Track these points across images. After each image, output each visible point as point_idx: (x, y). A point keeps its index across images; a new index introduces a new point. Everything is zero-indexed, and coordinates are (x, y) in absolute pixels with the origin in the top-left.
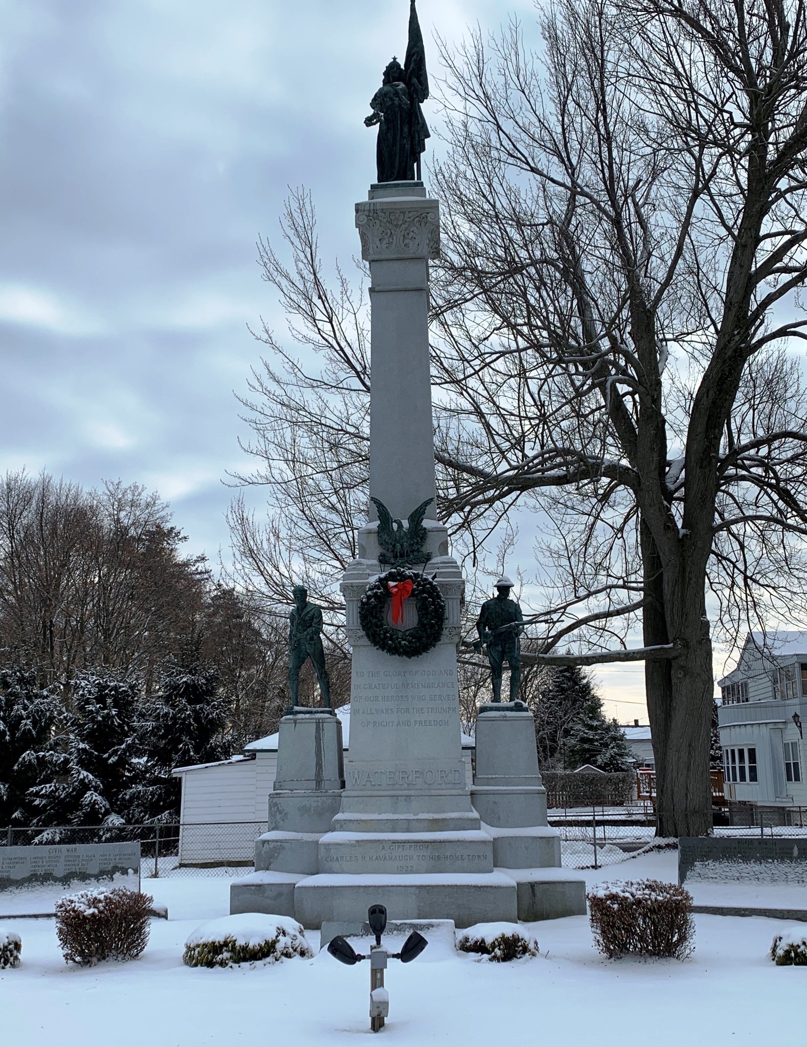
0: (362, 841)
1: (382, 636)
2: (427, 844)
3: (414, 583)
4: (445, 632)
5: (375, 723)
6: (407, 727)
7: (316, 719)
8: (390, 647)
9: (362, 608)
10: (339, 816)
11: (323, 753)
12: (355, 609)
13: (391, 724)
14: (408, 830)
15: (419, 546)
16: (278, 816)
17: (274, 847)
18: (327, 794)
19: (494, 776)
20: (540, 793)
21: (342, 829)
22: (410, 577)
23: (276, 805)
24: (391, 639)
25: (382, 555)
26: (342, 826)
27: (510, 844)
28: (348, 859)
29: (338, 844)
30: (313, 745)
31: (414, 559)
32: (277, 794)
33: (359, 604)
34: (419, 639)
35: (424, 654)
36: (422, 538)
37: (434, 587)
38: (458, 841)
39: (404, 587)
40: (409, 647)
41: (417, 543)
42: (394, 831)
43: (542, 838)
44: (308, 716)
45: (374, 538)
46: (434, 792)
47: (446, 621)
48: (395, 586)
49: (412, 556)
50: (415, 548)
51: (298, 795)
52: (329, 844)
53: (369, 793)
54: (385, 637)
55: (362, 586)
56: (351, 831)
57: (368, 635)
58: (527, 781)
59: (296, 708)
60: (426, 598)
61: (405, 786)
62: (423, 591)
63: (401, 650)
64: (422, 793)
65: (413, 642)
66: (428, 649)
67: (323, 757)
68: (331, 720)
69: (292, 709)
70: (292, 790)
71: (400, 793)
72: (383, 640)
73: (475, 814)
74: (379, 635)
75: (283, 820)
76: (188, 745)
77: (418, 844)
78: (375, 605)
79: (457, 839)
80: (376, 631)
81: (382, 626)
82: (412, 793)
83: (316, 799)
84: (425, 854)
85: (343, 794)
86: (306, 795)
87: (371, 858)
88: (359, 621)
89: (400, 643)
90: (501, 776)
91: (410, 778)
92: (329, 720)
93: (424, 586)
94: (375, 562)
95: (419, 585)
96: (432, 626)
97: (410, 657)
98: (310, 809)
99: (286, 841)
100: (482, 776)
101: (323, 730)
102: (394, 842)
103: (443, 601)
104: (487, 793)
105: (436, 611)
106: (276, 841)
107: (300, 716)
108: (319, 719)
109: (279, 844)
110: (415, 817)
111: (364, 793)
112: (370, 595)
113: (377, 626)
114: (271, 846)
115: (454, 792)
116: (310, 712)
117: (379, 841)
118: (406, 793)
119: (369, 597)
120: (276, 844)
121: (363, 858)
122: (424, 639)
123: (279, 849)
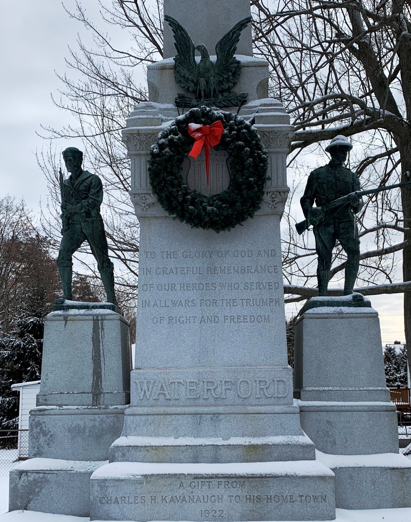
0: (152, 475)
1: (180, 199)
2: (242, 480)
3: (225, 127)
4: (267, 198)
5: (170, 319)
6: (213, 324)
7: (93, 315)
8: (191, 214)
9: (152, 163)
10: (121, 441)
11: (102, 359)
12: (144, 165)
13: (192, 321)
14: (216, 460)
15: (231, 85)
16: (42, 439)
17: (35, 480)
18: (108, 411)
19: (327, 389)
20: (388, 410)
21: (124, 458)
22: (219, 118)
23: (38, 424)
24: (193, 202)
25: (181, 97)
26: (124, 455)
27: (351, 477)
28: (131, 500)
29: (118, 480)
30: (89, 348)
31: (224, 101)
32: (40, 410)
33: (149, 158)
34: (232, 204)
35: (238, 226)
36: (234, 74)
37: (252, 134)
38: (286, 476)
39: (212, 132)
40: (218, 215)
41: (228, 80)
42: (196, 461)
43: (394, 469)
44: (82, 311)
45: (169, 76)
46: (250, 409)
47: (268, 183)
48: (198, 130)
49: (220, 97)
50: (226, 86)
51: (69, 412)
52: (105, 480)
53: (162, 410)
54: (185, 201)
55: (153, 134)
56: (136, 461)
57: (160, 200)
58: (371, 395)
59: (68, 302)
60: (241, 148)
61: (212, 401)
62: (238, 137)
63: (207, 219)
64: (233, 409)
65: (223, 208)
66: (244, 219)
67: (102, 364)
68: (114, 317)
69: (63, 302)
70: (60, 406)
71: (206, 410)
72: (181, 204)
73: (305, 439)
74: (175, 198)
75: (48, 444)
76: (34, 368)
77: (230, 480)
78: (171, 156)
79: (284, 474)
80: (171, 193)
81: (179, 186)
82: (221, 409)
83: (92, 417)
84: (240, 493)
85: (127, 411)
86: (79, 412)
87: (163, 499)
88: (149, 180)
89: (205, 209)
90: (335, 388)
91: (219, 390)
92: (110, 317)
93: (239, 130)
94: (171, 106)
95: (231, 130)
96: (250, 186)
97: (218, 230)
98: (84, 430)
99: (51, 472)
100: (310, 389)
101: (103, 329)
102: (197, 477)
103: (265, 153)
104: (319, 410)
105: (256, 166)
106: (38, 472)
107: (72, 312)
108: (97, 315)
109: (41, 475)
110: (226, 443)
111: (155, 410)
112: (163, 143)
113: (173, 186)
114: (31, 479)
115: (277, 409)
116: (87, 307)
117: (175, 475)
118: (213, 409)
119: (161, 147)
120: (37, 476)
121: (154, 499)
122: (238, 204)
123: (41, 482)
